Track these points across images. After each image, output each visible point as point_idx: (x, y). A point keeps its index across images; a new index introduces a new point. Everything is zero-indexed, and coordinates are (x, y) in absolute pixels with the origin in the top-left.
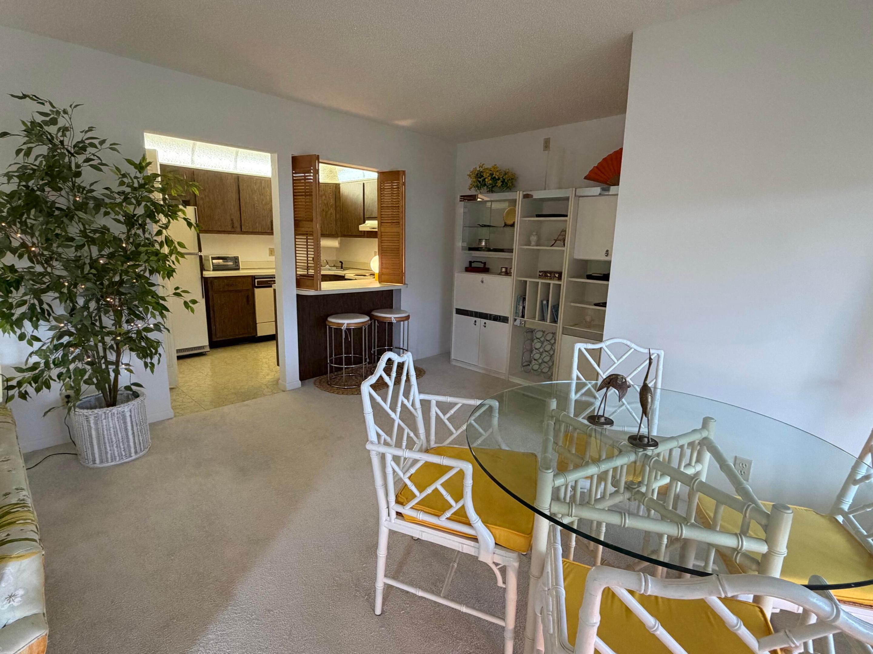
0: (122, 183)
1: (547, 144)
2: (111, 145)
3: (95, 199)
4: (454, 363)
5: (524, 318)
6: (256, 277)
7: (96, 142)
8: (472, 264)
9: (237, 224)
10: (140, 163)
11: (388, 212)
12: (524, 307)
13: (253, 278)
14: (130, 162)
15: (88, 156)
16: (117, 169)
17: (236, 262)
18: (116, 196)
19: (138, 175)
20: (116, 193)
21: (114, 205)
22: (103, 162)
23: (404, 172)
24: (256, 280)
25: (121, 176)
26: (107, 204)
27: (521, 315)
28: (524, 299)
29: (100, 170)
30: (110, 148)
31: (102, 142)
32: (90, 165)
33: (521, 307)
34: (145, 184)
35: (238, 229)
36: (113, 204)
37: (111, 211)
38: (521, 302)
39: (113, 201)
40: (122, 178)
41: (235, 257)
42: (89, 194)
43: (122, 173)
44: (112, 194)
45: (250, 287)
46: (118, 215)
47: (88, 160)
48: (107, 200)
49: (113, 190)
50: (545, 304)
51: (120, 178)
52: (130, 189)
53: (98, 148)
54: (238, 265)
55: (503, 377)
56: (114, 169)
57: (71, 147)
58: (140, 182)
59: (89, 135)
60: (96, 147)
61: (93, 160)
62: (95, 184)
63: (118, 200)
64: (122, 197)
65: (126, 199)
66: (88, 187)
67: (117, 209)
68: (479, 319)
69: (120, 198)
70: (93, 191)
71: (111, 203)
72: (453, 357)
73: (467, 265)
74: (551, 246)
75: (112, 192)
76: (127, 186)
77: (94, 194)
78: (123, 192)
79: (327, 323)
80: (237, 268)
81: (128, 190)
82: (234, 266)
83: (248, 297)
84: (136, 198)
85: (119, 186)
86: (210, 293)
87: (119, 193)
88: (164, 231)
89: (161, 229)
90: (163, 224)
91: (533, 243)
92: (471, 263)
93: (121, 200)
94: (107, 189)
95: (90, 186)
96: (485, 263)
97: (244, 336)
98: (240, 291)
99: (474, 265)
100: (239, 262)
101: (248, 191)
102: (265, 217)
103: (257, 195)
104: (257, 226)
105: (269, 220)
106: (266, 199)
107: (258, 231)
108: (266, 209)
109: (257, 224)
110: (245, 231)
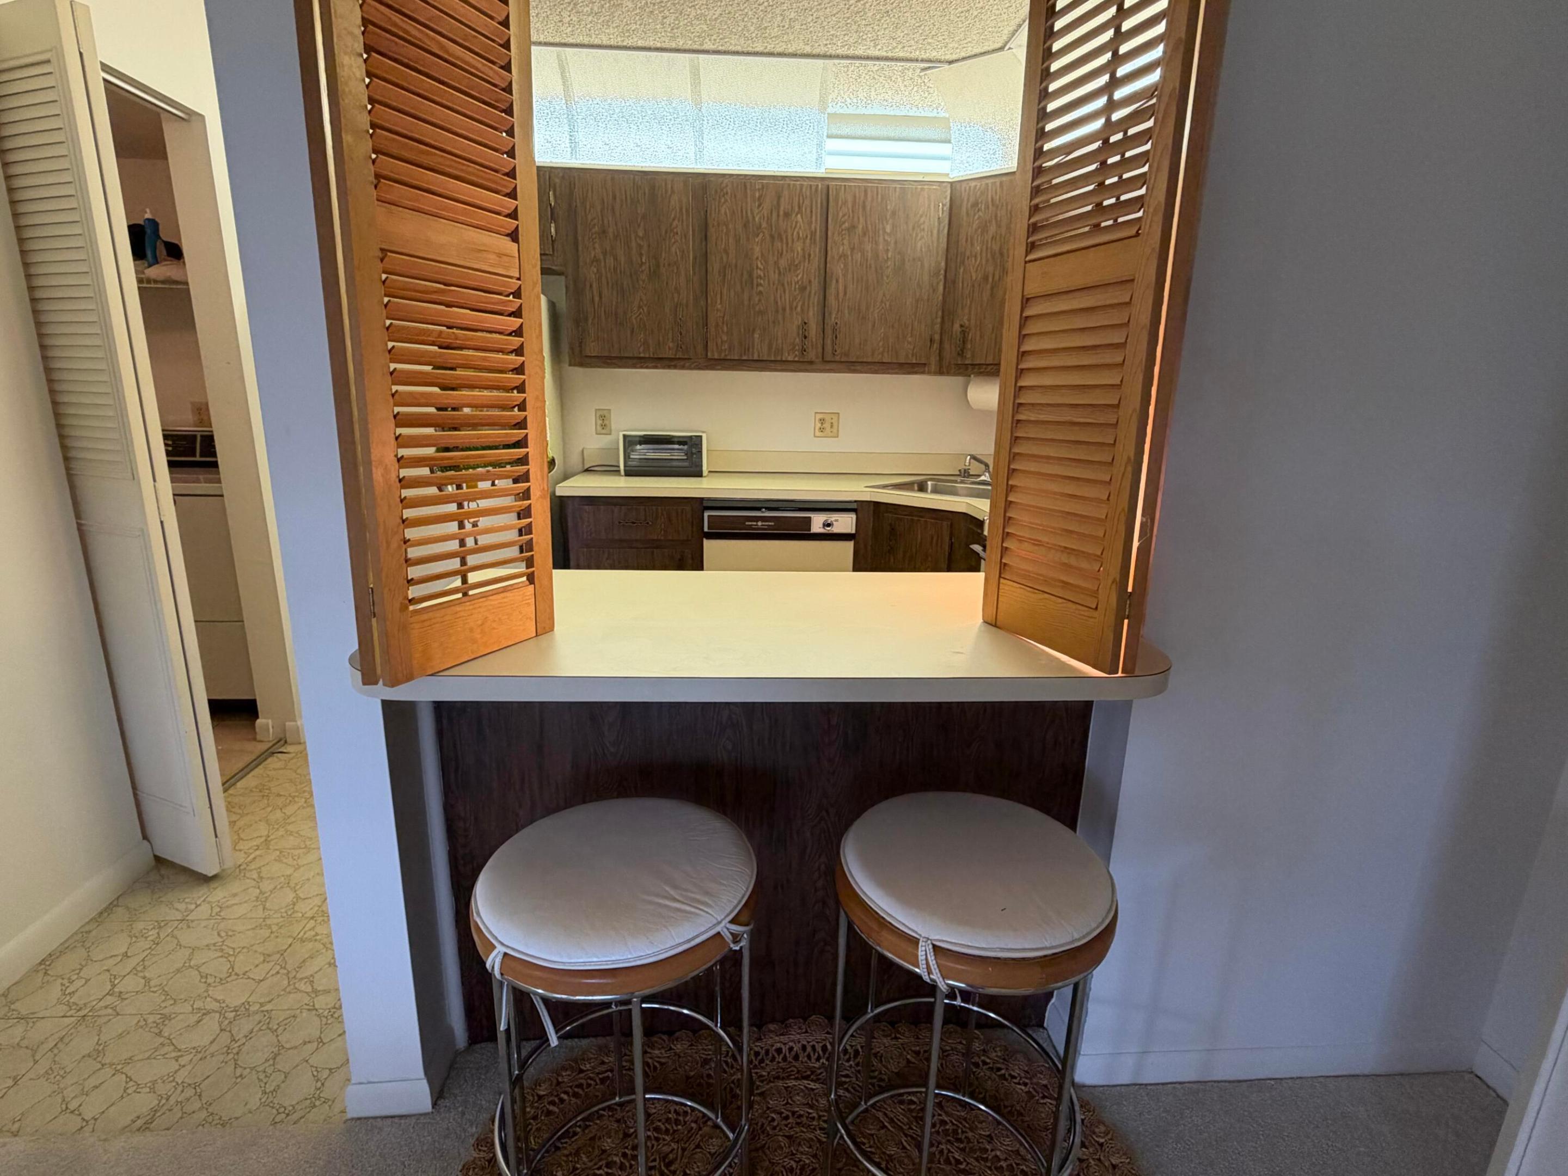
17: (693, 453)
24: (706, 514)
35: (697, 352)
41: (694, 438)
54: (696, 462)
80: (689, 469)
82: (686, 464)
100: (701, 453)
101: (735, 229)
102: (784, 309)
103: (762, 240)
104: (756, 341)
105: (798, 321)
106: (792, 251)
107: (756, 357)
108: (790, 284)
109: (756, 336)
110: (716, 357)
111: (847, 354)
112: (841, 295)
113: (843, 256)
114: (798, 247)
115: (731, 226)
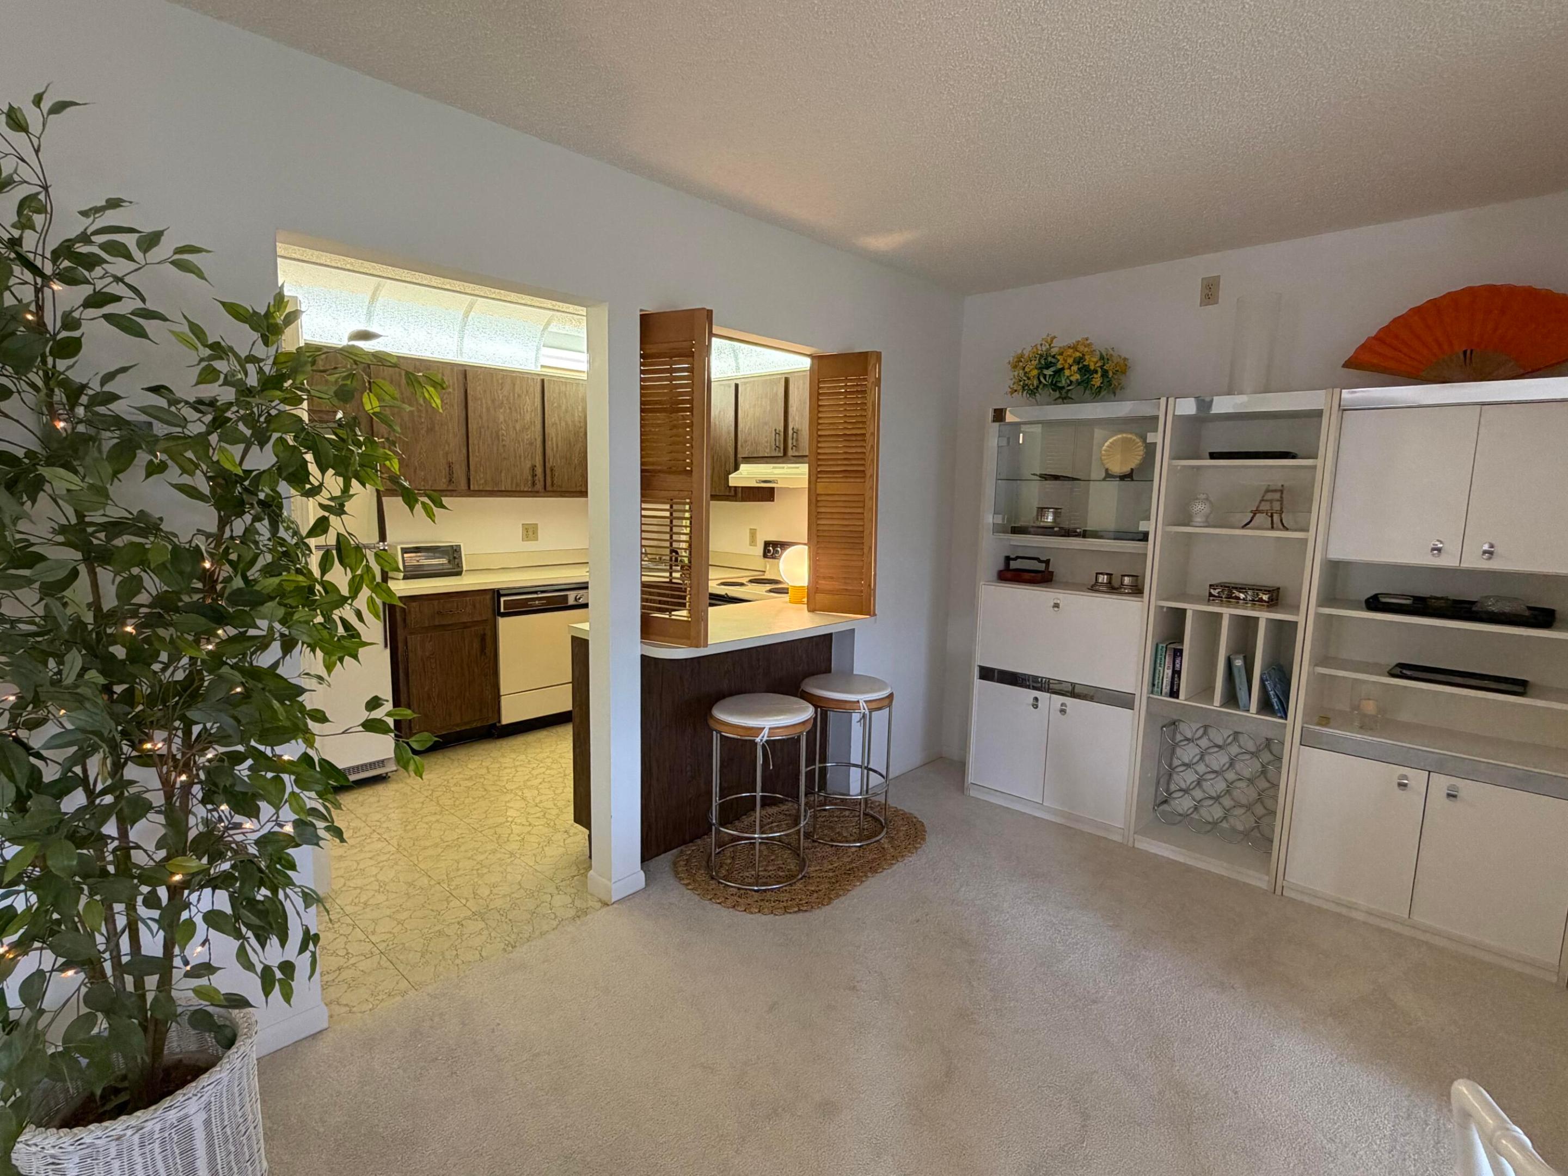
0: (208, 375)
1: (1210, 292)
2: (179, 251)
3: (118, 422)
4: (973, 793)
5: (1177, 697)
6: (502, 592)
7: (130, 241)
8: (1012, 562)
9: (459, 473)
10: (268, 315)
11: (838, 448)
12: (1176, 673)
13: (497, 594)
14: (234, 310)
15: (99, 285)
16: (196, 330)
17: (455, 558)
18: (188, 412)
19: (260, 351)
20: (187, 403)
21: (180, 442)
22: (150, 306)
23: (878, 355)
24: (502, 599)
25: (208, 352)
26: (156, 439)
27: (1166, 688)
28: (1178, 653)
29: (142, 333)
30: (173, 263)
31: (150, 241)
32: (107, 317)
33: (1169, 672)
34: (282, 377)
35: (463, 485)
36: (179, 438)
37: (170, 462)
38: (1168, 660)
39: (180, 430)
40: (211, 358)
41: (452, 546)
42: (101, 410)
43: (210, 342)
44: (173, 409)
45: (487, 614)
46: (192, 474)
47: (98, 300)
48: (160, 429)
49: (179, 394)
50: (1239, 667)
51: (202, 360)
52: (233, 390)
53: (133, 260)
54: (459, 565)
55: (1117, 838)
56: (186, 329)
57: (43, 256)
58: (267, 369)
59: (111, 218)
60: (129, 257)
61: (118, 299)
62: (119, 377)
63: (196, 429)
64: (208, 418)
65: (219, 422)
66: (95, 386)
67: (189, 454)
68: (1047, 695)
69: (199, 420)
70: (114, 397)
71: (169, 437)
72: (971, 778)
73: (1001, 566)
74: (1244, 527)
75: (174, 402)
76: (226, 383)
77: (117, 407)
78: (212, 403)
79: (712, 724)
80: (456, 570)
81: (227, 394)
82: (450, 566)
83: (483, 638)
84: (250, 420)
85: (198, 383)
86: (400, 632)
87: (199, 405)
88: (333, 519)
89: (327, 514)
90: (332, 499)
91: (1198, 519)
92: (1008, 559)
93: (203, 429)
94: (156, 390)
95: (103, 383)
96: (1047, 562)
97: (474, 725)
98: (465, 626)
99: (1014, 565)
100: (460, 557)
101: (486, 403)
102: (520, 457)
103: (505, 412)
104: (503, 478)
105: (529, 465)
106: (524, 419)
107: (503, 489)
108: (523, 441)
109: (503, 474)
110: (476, 489)
111: (561, 487)
112: (555, 449)
113: (554, 424)
114: (528, 418)
115: (484, 401)
